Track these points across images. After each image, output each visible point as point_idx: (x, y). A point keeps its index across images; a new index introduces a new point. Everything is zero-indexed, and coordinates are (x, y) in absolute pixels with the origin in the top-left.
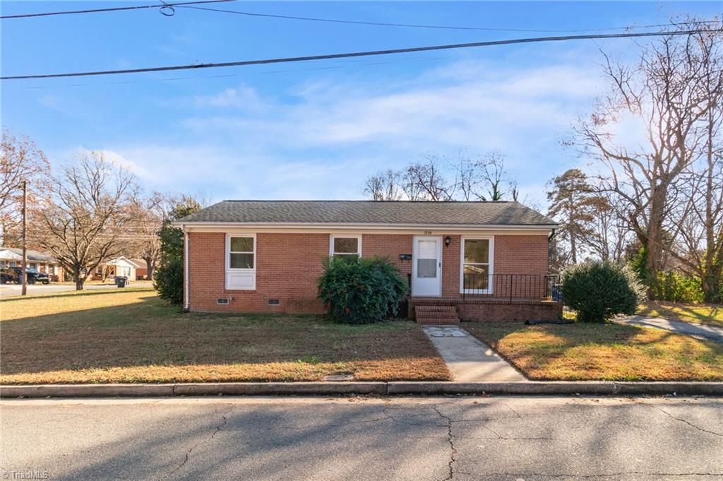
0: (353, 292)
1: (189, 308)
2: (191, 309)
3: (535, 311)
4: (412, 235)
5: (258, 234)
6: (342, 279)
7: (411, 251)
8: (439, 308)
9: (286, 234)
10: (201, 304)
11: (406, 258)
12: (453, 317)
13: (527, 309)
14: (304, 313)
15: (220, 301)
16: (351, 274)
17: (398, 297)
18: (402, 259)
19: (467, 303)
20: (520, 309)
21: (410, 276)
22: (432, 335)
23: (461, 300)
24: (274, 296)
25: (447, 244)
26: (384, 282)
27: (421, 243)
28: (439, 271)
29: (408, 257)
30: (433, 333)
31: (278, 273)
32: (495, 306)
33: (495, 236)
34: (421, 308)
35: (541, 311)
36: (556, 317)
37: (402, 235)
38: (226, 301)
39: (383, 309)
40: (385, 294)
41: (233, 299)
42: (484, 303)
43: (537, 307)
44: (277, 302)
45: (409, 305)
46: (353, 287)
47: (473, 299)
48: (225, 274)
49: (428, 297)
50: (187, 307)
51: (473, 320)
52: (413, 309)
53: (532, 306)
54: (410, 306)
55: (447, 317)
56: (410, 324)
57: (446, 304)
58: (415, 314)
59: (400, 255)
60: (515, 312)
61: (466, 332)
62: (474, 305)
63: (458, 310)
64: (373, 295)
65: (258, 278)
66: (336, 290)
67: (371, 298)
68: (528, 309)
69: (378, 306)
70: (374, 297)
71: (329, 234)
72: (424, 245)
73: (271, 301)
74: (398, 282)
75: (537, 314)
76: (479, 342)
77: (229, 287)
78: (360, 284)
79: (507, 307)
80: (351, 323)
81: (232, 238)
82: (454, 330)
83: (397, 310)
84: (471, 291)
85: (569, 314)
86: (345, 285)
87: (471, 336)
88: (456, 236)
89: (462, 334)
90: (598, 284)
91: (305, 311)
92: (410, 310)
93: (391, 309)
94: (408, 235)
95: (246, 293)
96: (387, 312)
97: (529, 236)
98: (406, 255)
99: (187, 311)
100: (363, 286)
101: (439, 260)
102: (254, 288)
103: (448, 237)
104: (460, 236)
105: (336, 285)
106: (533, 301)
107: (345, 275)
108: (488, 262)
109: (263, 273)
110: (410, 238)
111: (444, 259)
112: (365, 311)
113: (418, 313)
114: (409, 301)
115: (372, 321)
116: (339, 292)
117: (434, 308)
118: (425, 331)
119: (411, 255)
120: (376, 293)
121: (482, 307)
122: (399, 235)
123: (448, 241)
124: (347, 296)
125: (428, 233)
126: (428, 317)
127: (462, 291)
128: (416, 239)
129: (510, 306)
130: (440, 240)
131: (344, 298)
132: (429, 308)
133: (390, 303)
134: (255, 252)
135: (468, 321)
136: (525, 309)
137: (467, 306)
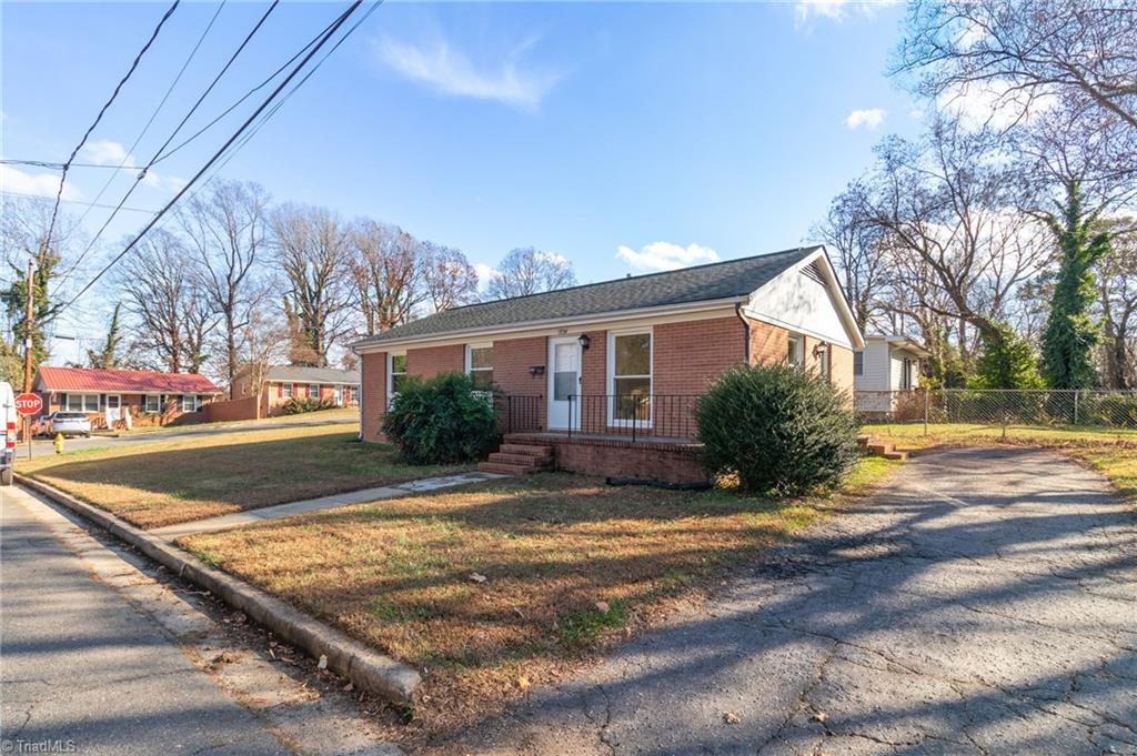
1: (362, 437)
4: (547, 338)
5: (408, 351)
7: (547, 359)
8: (528, 448)
11: (540, 373)
18: (533, 374)
20: (644, 457)
25: (586, 347)
27: (558, 349)
28: (579, 389)
33: (654, 327)
34: (506, 447)
35: (677, 462)
37: (534, 339)
43: (670, 456)
51: (578, 471)
59: (531, 368)
60: (635, 461)
71: (465, 345)
72: (564, 351)
84: (623, 423)
88: (600, 332)
94: (542, 338)
97: (708, 321)
98: (540, 367)
101: (579, 375)
103: (586, 336)
104: (606, 332)
108: (649, 374)
110: (544, 344)
111: (583, 370)
113: (493, 455)
119: (546, 368)
121: (589, 450)
123: (583, 343)
125: (564, 332)
126: (502, 460)
127: (610, 423)
128: (553, 343)
129: (629, 450)
130: (577, 343)
132: (516, 448)
134: (407, 373)
135: (572, 473)
136: (652, 458)
137: (571, 447)
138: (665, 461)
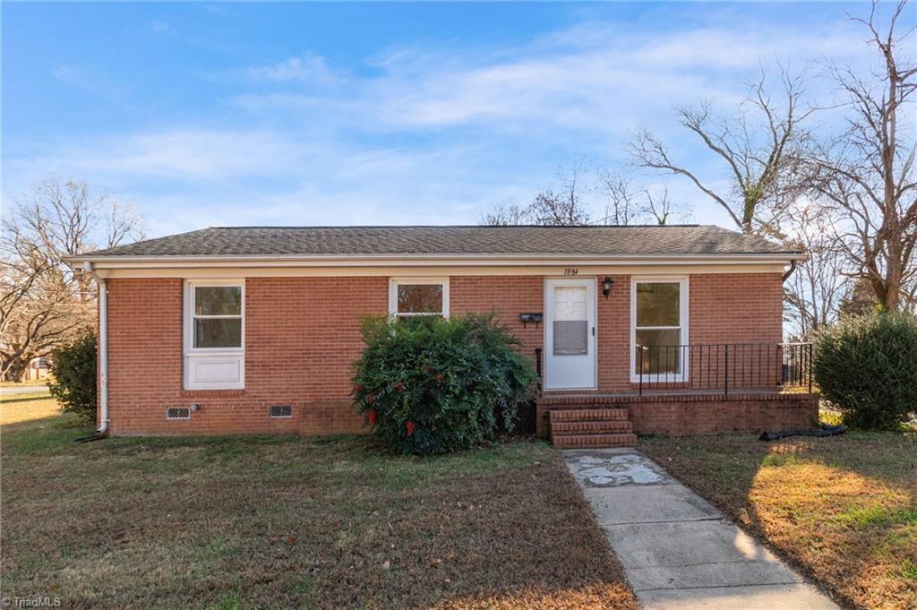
0: (419, 390)
1: (107, 430)
2: (114, 432)
3: (772, 412)
4: (542, 277)
5: (248, 280)
6: (399, 362)
7: (542, 305)
8: (595, 413)
9: (303, 279)
10: (133, 422)
11: (531, 320)
12: (623, 430)
13: (755, 408)
14: (335, 431)
15: (173, 412)
16: (418, 351)
17: (515, 395)
18: (524, 322)
19: (646, 401)
20: (743, 409)
21: (539, 352)
22: (587, 482)
23: (635, 395)
24: (281, 400)
25: (606, 293)
26: (485, 365)
27: (559, 292)
28: (592, 342)
29: (536, 319)
30: (589, 474)
31: (288, 354)
32: (698, 405)
33: (691, 276)
34: (560, 414)
35: (781, 411)
36: (808, 422)
37: (525, 278)
38: (185, 413)
39: (483, 422)
40: (488, 391)
41: (198, 408)
42: (678, 400)
43: (773, 405)
44: (287, 410)
45: (539, 409)
46: (420, 377)
47: (656, 394)
48: (182, 359)
49: (573, 392)
50: (102, 427)
51: (658, 433)
52: (547, 417)
53: (765, 402)
54: (540, 411)
55: (610, 431)
56: (540, 451)
57: (607, 405)
58: (549, 426)
59: (521, 314)
60: (734, 414)
61: (658, 468)
62: (660, 405)
63: (630, 417)
64: (462, 393)
65: (250, 364)
66: (384, 385)
67: (458, 399)
68: (757, 408)
69: (472, 416)
70: (466, 398)
71: (387, 278)
72: (565, 296)
73: (276, 410)
74: (514, 365)
75: (774, 417)
76: (700, 500)
77: (192, 384)
78: (435, 372)
79: (721, 406)
80: (420, 453)
81: (197, 288)
82: (631, 462)
83: (513, 420)
84: (654, 378)
85: (830, 415)
86: (403, 374)
87: (672, 480)
88: (622, 277)
89: (654, 477)
90: (893, 357)
91: (339, 428)
92: (539, 420)
93: (500, 421)
94: (535, 277)
95: (227, 396)
96: (494, 428)
97: (749, 275)
98: (532, 314)
99: (105, 436)
100: (440, 376)
101: (592, 323)
102: (241, 385)
103: (608, 280)
104: (629, 276)
105: (384, 375)
106: (766, 393)
107: (406, 353)
108: (678, 325)
109: (259, 355)
110: (537, 284)
111: (600, 319)
112: (447, 426)
113: (555, 425)
114: (538, 402)
115: (464, 447)
116: (390, 389)
117: (586, 413)
118: (573, 468)
119: (541, 315)
120: (470, 389)
121: (674, 408)
122: (519, 277)
123: (607, 287)
124: (407, 397)
125: (572, 272)
126: (575, 432)
127: (635, 378)
128: (550, 285)
129: (726, 404)
130: (592, 286)
131: (400, 403)
132: (577, 413)
133: (498, 410)
134: (243, 316)
135: (652, 436)
136: (752, 409)
137: (647, 406)
138: (768, 411)
